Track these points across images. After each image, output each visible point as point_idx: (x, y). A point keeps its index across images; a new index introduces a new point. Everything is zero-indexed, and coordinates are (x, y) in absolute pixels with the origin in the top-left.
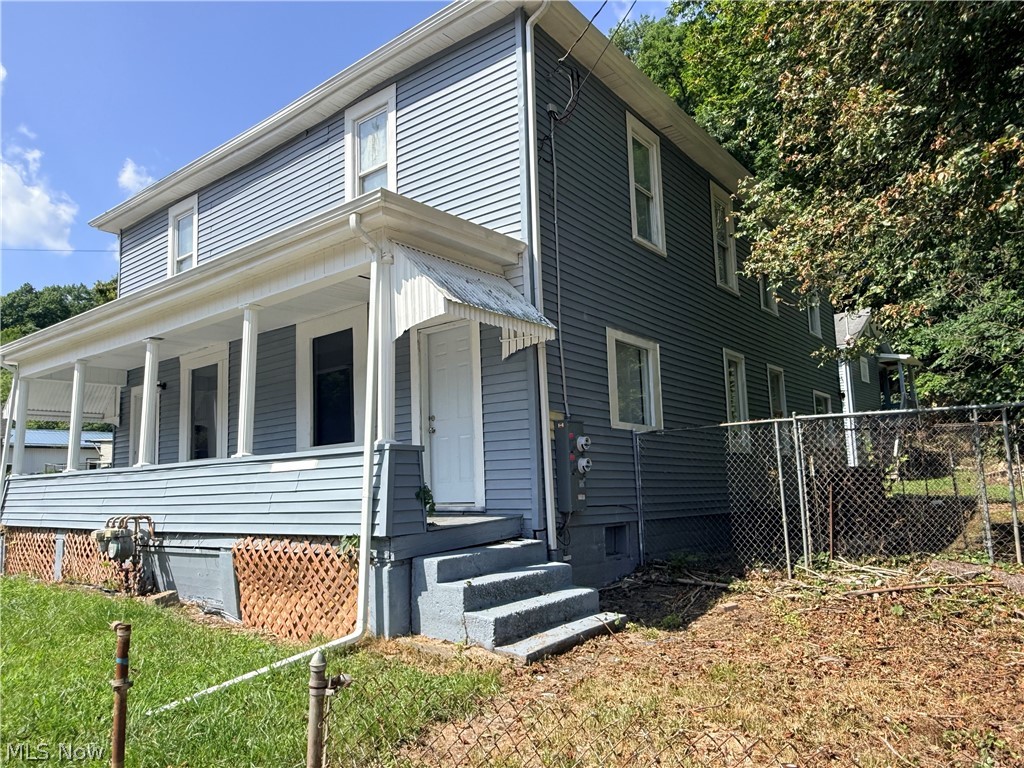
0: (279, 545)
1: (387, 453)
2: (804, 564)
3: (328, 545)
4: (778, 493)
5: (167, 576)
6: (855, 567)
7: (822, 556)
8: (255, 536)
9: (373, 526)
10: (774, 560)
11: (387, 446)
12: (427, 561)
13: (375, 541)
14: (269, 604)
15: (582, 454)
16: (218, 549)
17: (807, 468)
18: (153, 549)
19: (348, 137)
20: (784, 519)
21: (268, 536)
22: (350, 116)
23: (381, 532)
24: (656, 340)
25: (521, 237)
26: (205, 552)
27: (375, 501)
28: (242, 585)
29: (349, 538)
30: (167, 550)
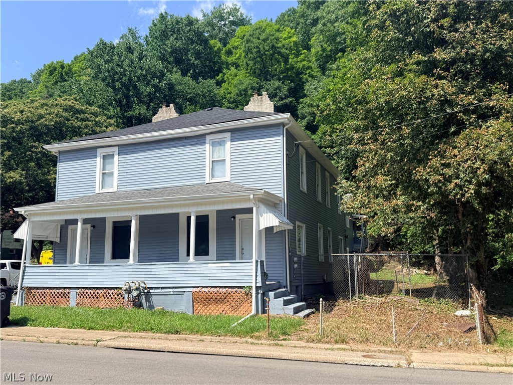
0: (215, 290)
1: (259, 263)
2: (356, 298)
3: (236, 289)
4: (348, 276)
5: (150, 302)
6: (371, 297)
7: (361, 295)
8: (203, 287)
9: (256, 283)
11: (259, 261)
13: (257, 288)
14: (208, 308)
15: (295, 263)
16: (184, 292)
17: (357, 269)
19: (207, 146)
20: (350, 284)
21: (209, 287)
22: (208, 138)
23: (259, 284)
24: (305, 223)
25: (281, 195)
26: (177, 293)
27: (256, 276)
28: (195, 303)
29: (247, 286)
30: (152, 293)
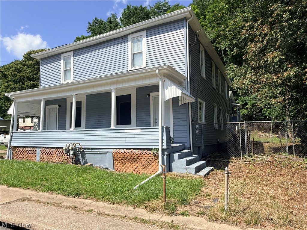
0: (130, 151)
1: (165, 129)
2: (246, 156)
3: (146, 151)
5: (84, 159)
8: (121, 149)
9: (162, 146)
10: (238, 155)
11: (165, 127)
12: (174, 154)
13: (163, 150)
14: (125, 166)
15: (197, 129)
16: (107, 152)
18: (80, 152)
19: (129, 43)
21: (125, 149)
22: (130, 37)
23: (165, 147)
24: (204, 101)
25: (185, 75)
26: (102, 153)
27: (162, 140)
28: (115, 161)
29: (155, 149)
30: (85, 152)
